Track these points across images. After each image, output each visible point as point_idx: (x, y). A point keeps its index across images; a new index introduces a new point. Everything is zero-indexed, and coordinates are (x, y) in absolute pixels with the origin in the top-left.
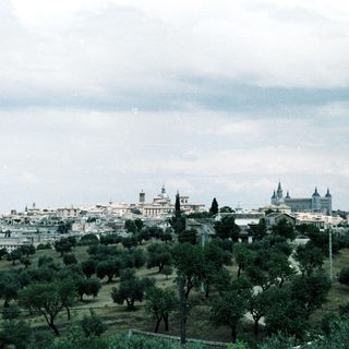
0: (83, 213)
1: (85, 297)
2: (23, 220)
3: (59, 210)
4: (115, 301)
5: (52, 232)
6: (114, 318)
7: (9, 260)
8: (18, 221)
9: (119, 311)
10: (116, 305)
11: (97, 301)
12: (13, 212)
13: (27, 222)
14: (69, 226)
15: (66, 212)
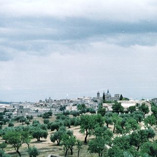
0: (71, 102)
1: (41, 139)
2: (44, 105)
3: (61, 100)
4: (52, 141)
5: (57, 110)
6: (50, 148)
8: (42, 105)
9: (52, 146)
10: (52, 143)
11: (45, 141)
12: (41, 101)
13: (46, 106)
14: (64, 108)
15: (64, 101)
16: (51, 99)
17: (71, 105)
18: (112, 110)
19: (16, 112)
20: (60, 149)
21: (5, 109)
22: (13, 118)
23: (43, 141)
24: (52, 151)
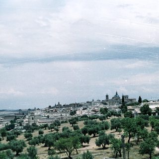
0: (81, 106)
1: (84, 144)
2: (54, 110)
3: (70, 105)
4: (97, 145)
5: (68, 115)
6: (97, 153)
7: (49, 129)
8: (52, 111)
12: (50, 107)
13: (56, 111)
14: (75, 112)
15: (73, 106)
16: (60, 104)
17: (81, 110)
18: (139, 112)
19: (27, 120)
20: (108, 153)
21: (16, 117)
22: (25, 125)
23: (86, 146)
24: (100, 155)
